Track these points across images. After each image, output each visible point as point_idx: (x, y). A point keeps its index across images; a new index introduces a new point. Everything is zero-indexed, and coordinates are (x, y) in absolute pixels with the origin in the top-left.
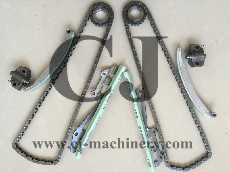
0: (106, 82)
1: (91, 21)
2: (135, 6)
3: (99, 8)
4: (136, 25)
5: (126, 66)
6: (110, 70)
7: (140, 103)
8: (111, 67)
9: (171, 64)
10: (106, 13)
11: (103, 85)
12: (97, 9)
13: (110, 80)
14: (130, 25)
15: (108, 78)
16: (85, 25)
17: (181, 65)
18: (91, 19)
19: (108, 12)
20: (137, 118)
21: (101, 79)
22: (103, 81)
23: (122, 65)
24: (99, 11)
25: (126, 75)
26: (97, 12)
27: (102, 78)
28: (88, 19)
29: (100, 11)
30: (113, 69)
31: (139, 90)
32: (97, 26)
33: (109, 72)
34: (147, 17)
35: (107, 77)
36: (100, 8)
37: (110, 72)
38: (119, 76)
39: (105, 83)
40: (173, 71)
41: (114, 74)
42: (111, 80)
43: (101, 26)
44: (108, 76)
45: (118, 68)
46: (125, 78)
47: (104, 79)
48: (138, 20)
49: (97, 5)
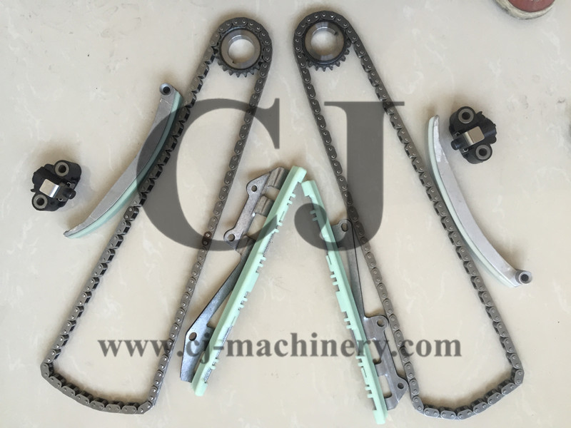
0: (260, 207)
1: (220, 64)
2: (323, 23)
3: (236, 32)
4: (328, 69)
5: (305, 168)
6: (268, 179)
7: (343, 253)
8: (270, 173)
9: (414, 159)
10: (254, 43)
11: (254, 215)
12: (230, 34)
13: (269, 202)
14: (312, 70)
15: (263, 199)
16: (206, 73)
17: (439, 160)
18: (218, 58)
19: (257, 41)
20: (337, 293)
21: (248, 201)
22: (252, 207)
23: (296, 166)
24: (237, 39)
25: (308, 189)
26: (232, 42)
27: (250, 198)
28: (212, 59)
29: (239, 38)
30: (275, 177)
31: (339, 225)
32: (234, 75)
33: (266, 183)
34: (351, 49)
35: (262, 195)
36: (239, 31)
37: (269, 184)
38: (290, 192)
39: (256, 211)
40: (420, 175)
41: (279, 188)
42: (273, 201)
43: (242, 75)
44: (263, 192)
45: (287, 172)
46: (306, 195)
47: (254, 202)
48: (331, 57)
49: (232, 26)
